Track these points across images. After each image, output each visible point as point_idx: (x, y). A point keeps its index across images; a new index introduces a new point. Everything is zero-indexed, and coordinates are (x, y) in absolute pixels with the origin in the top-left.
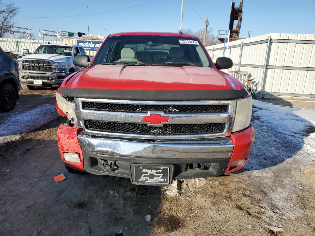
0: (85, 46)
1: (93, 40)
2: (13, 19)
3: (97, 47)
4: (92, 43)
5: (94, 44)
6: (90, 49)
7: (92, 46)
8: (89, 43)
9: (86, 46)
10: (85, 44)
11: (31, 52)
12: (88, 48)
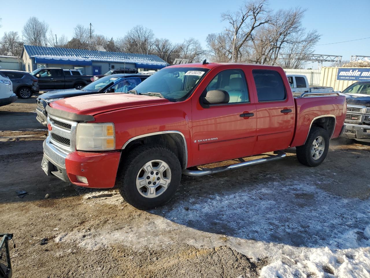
0: (347, 75)
1: (360, 68)
2: (312, 47)
3: (364, 76)
4: (357, 70)
5: (360, 73)
6: (353, 78)
7: (357, 75)
8: (353, 71)
9: (349, 75)
10: (348, 72)
11: (315, 83)
12: (350, 78)
